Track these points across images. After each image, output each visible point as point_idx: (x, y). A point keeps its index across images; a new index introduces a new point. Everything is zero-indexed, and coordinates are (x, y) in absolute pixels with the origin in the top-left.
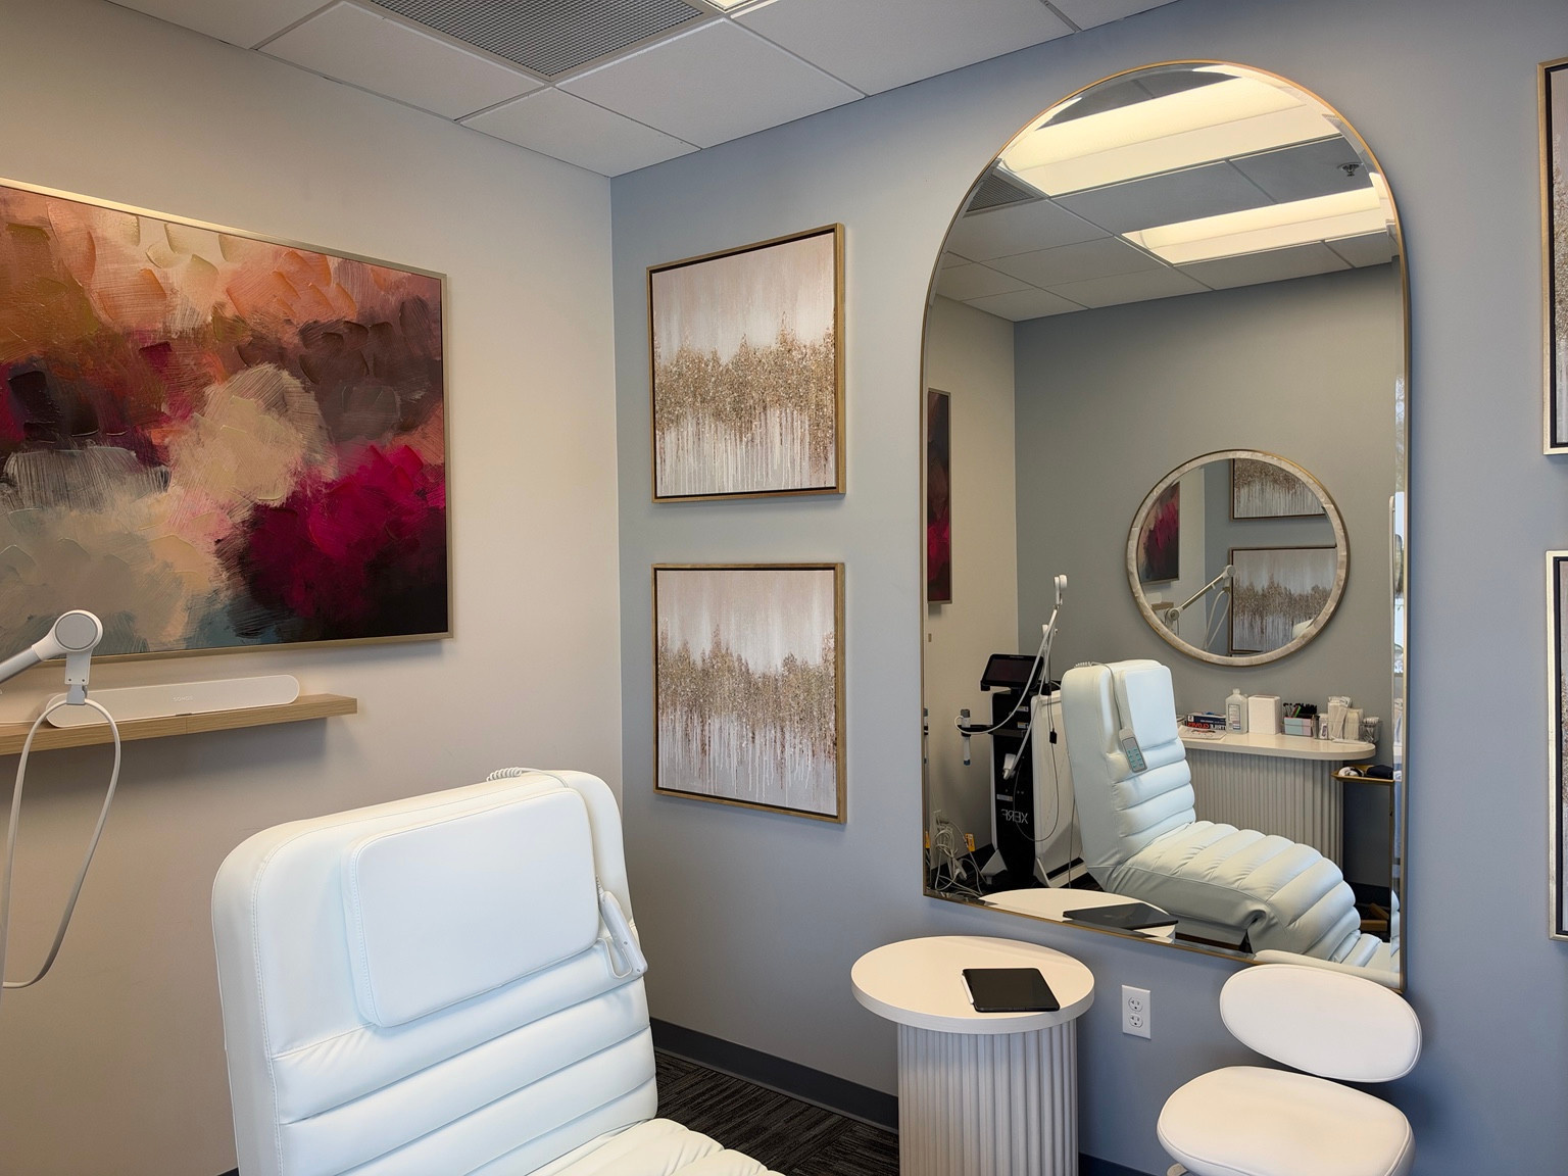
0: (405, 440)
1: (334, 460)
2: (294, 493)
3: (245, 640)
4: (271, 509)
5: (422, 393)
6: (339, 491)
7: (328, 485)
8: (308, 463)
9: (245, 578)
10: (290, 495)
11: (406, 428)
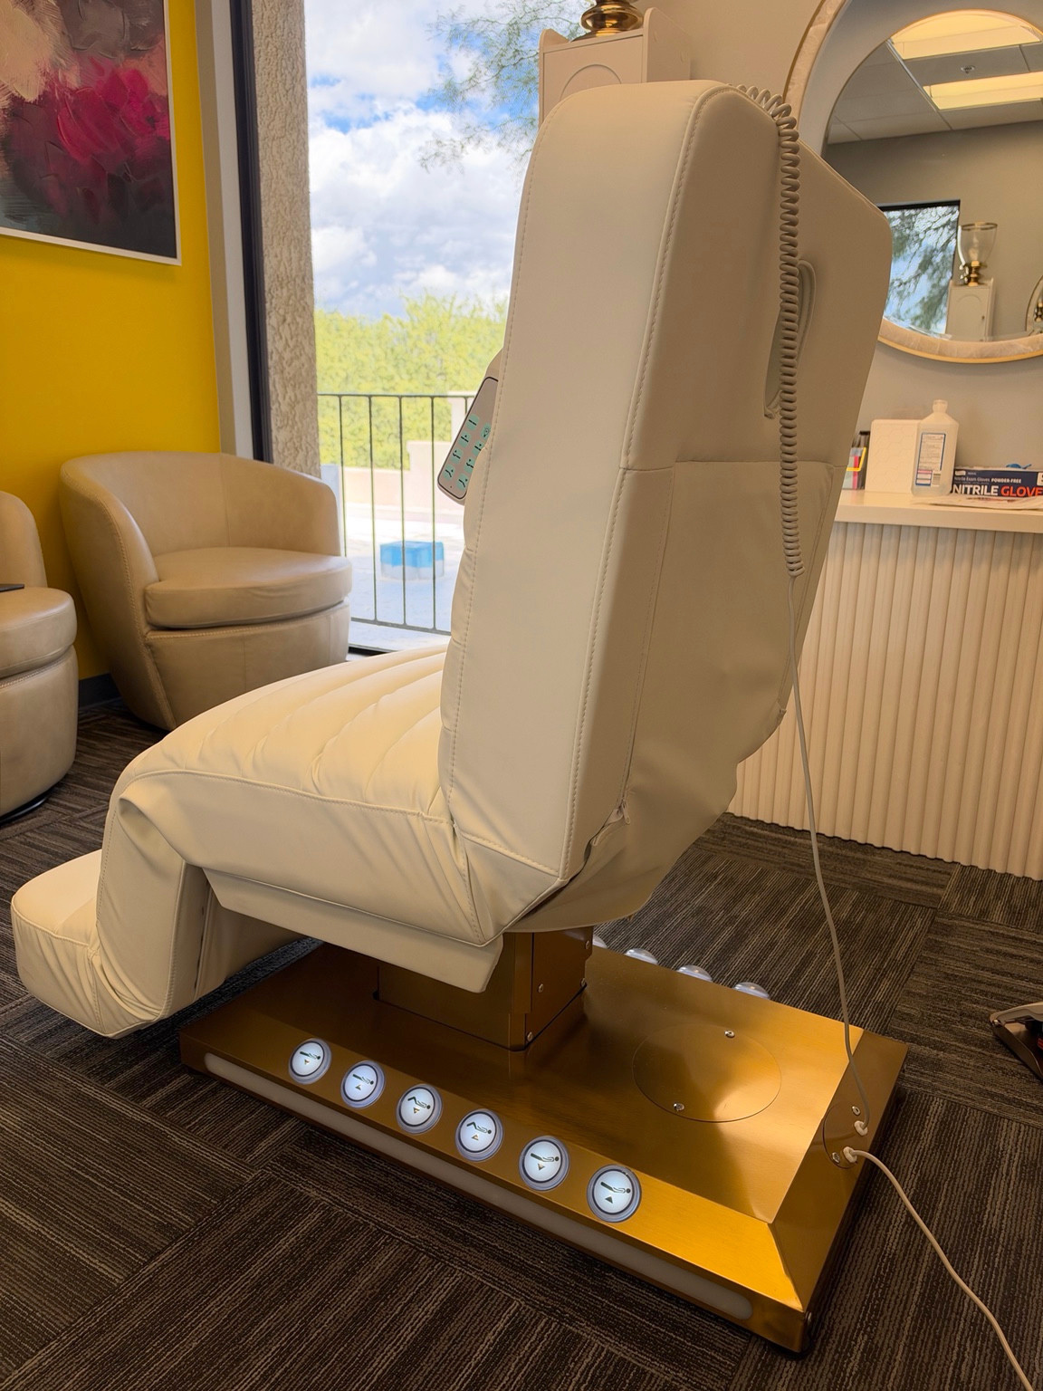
0: (134, 64)
1: (76, 68)
2: (45, 92)
3: (12, 222)
4: (27, 103)
5: (147, 22)
6: (83, 98)
7: (72, 92)
8: (55, 66)
9: (9, 164)
10: (41, 93)
11: (134, 53)
